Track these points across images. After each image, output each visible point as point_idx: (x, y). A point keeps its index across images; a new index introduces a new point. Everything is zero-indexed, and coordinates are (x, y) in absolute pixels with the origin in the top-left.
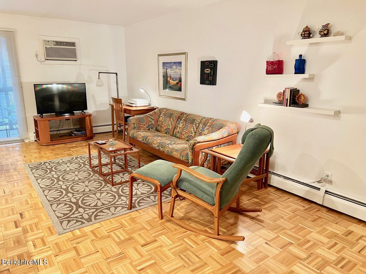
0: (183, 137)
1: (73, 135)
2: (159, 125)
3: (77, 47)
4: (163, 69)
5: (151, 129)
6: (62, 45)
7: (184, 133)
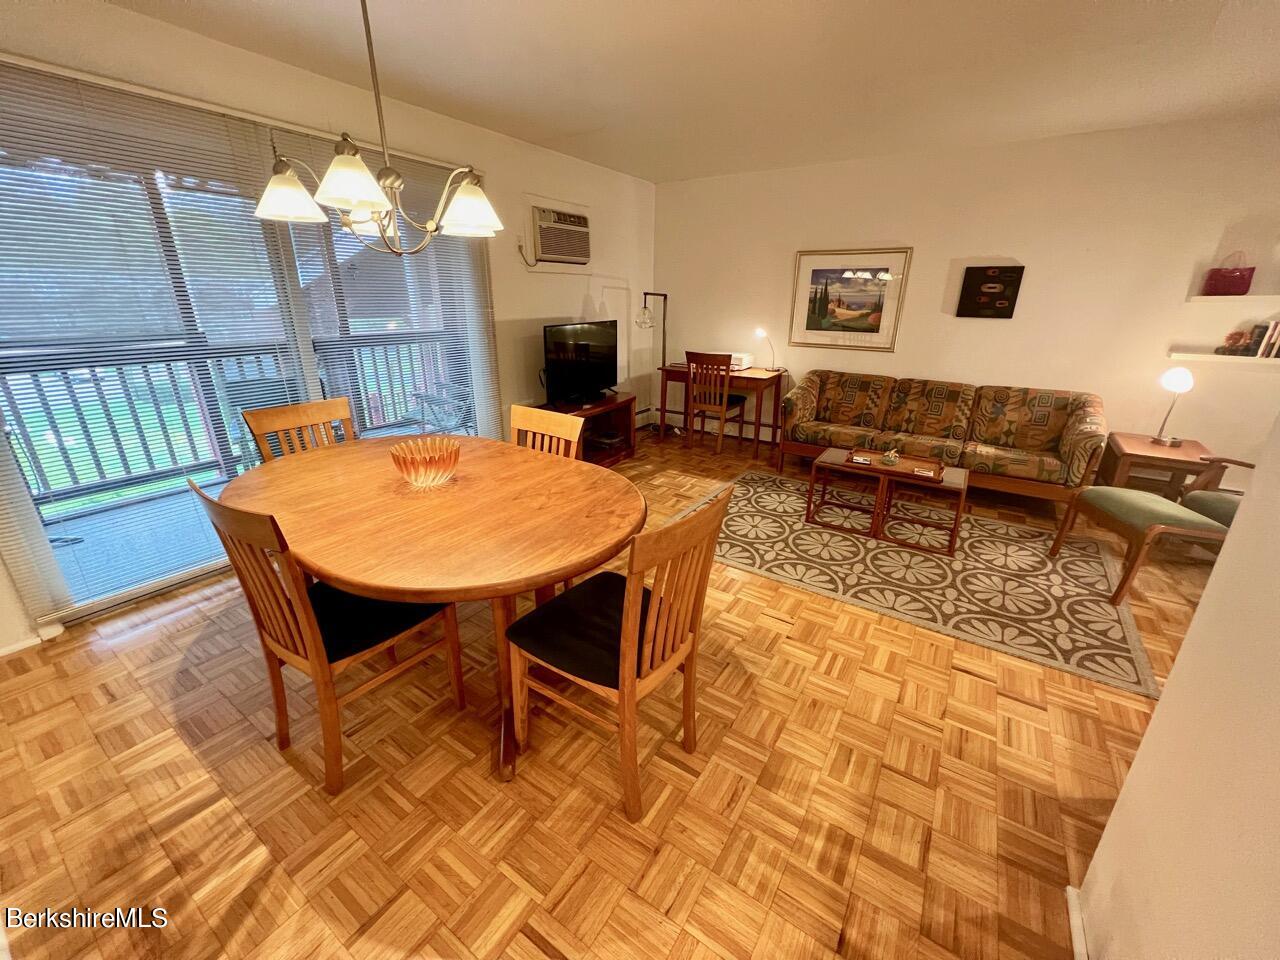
0: (927, 429)
2: (827, 409)
4: (812, 284)
7: (928, 421)
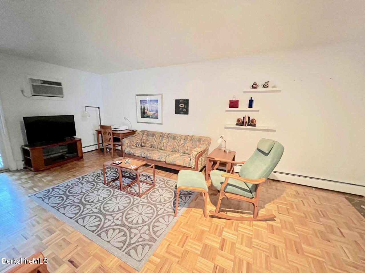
0: (168, 149)
1: (66, 157)
2: (143, 142)
3: (64, 86)
4: (140, 104)
5: (138, 146)
6: (48, 84)
7: (168, 146)
